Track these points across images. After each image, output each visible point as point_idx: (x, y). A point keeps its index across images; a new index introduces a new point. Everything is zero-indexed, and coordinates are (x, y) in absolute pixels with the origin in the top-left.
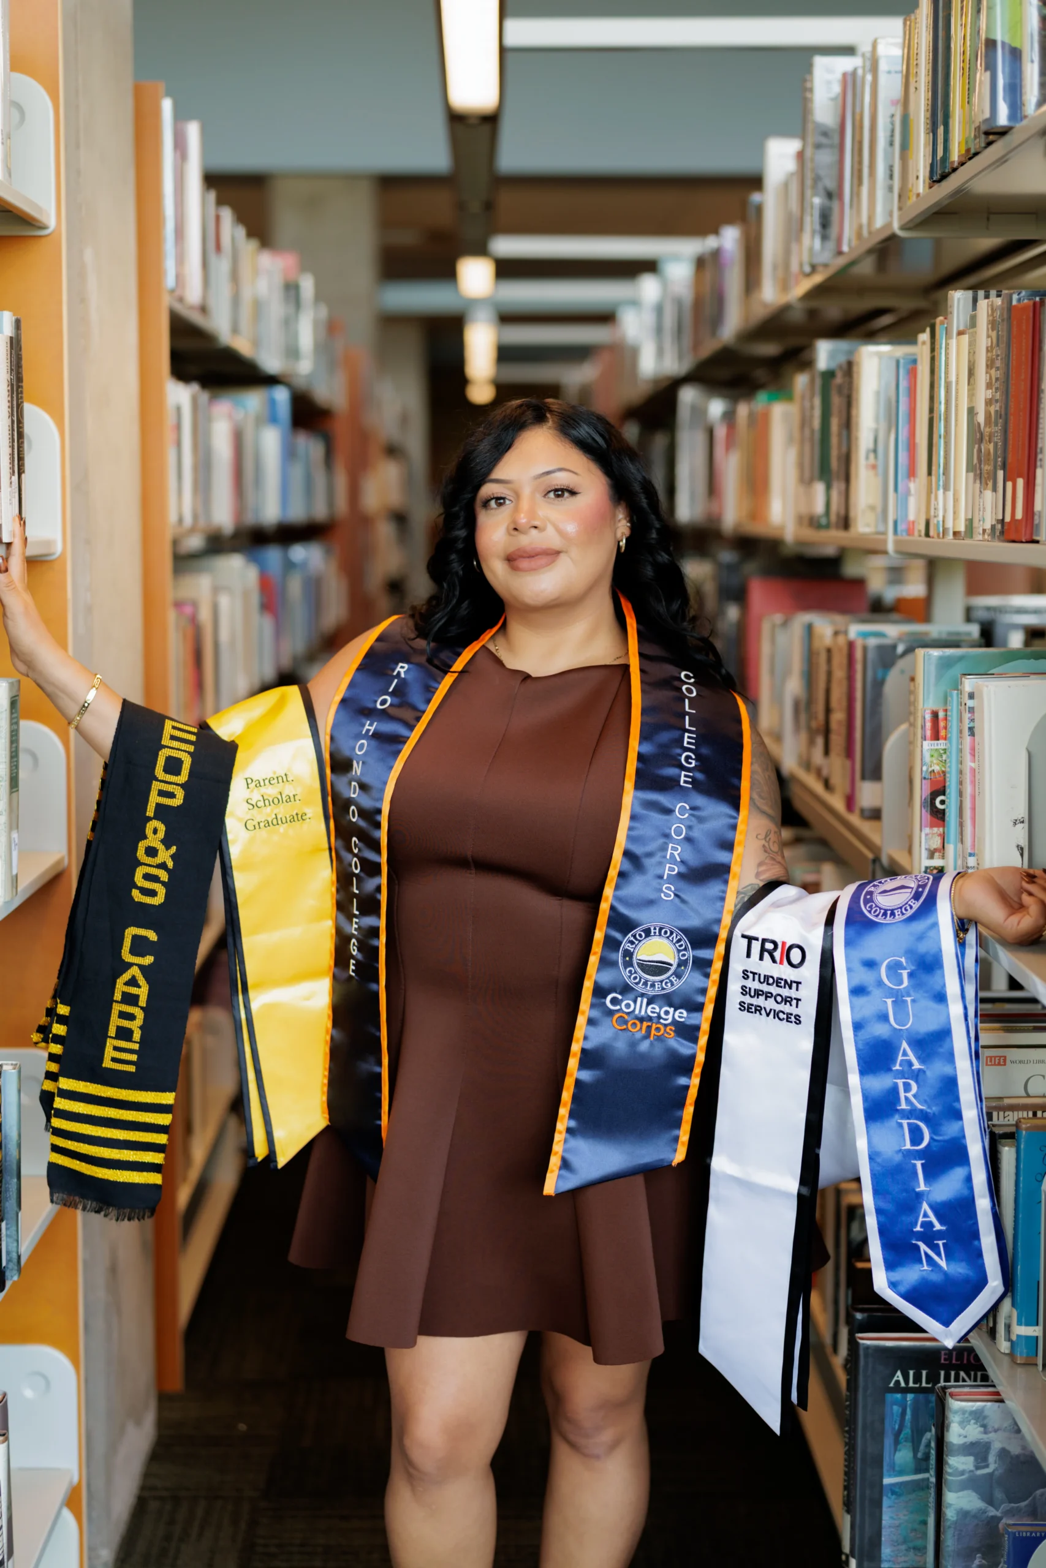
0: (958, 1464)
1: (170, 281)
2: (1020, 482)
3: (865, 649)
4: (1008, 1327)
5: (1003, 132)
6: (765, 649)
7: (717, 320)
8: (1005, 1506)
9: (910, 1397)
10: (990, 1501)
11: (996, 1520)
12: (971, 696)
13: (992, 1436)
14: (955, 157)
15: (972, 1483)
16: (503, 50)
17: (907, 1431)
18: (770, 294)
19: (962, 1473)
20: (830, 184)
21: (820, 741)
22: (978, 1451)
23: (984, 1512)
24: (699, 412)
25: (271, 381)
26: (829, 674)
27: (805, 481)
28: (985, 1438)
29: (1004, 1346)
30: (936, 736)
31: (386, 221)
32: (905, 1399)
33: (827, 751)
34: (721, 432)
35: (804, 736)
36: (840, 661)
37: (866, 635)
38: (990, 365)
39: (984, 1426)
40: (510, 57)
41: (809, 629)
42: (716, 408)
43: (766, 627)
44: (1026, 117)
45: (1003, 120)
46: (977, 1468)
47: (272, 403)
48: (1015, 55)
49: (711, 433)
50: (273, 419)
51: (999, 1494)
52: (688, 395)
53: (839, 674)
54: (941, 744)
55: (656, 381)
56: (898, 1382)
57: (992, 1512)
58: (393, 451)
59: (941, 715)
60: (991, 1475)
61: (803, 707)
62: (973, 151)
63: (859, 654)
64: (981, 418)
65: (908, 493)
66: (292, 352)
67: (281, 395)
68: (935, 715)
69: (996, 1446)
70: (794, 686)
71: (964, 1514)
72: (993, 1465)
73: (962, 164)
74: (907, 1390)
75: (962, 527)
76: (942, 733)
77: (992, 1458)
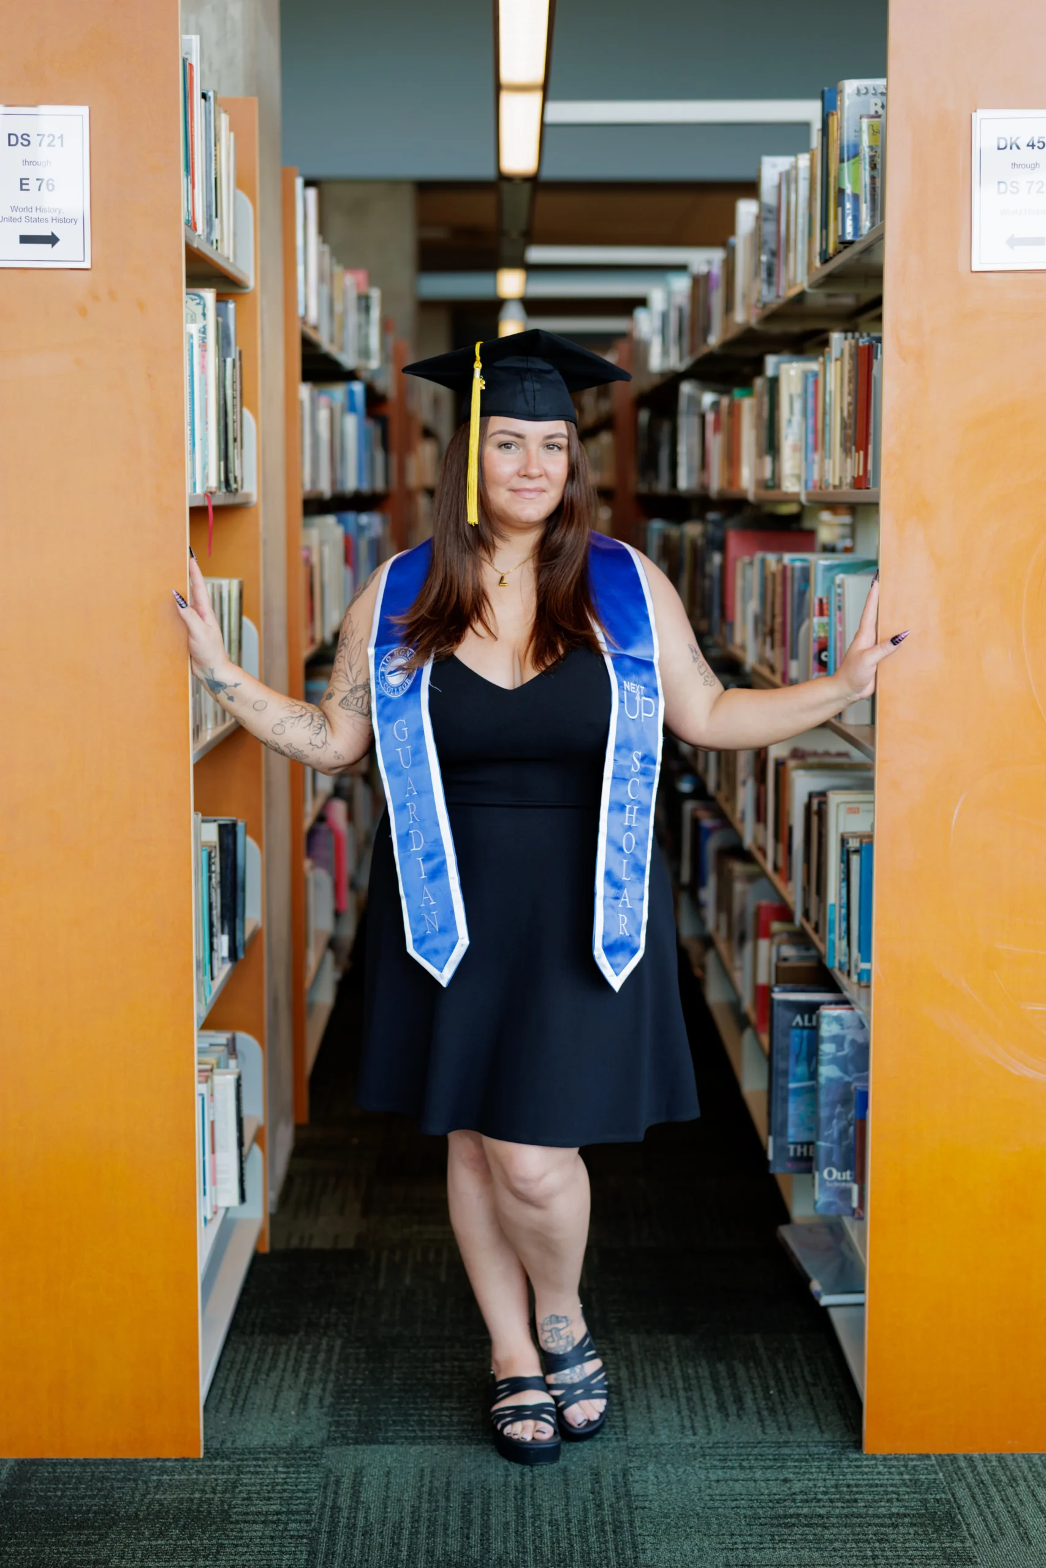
0: (827, 1049)
1: (301, 311)
2: (862, 453)
3: (793, 569)
4: (856, 966)
5: (851, 243)
6: (739, 583)
7: (706, 330)
8: (855, 1075)
9: (805, 1032)
10: (845, 1071)
11: (849, 1084)
12: (839, 586)
13: (845, 1032)
14: (831, 250)
15: (835, 1061)
16: (543, 125)
17: (804, 1054)
18: (740, 316)
19: (829, 1054)
20: (772, 245)
21: (768, 640)
22: (838, 1040)
23: (841, 1078)
24: (695, 401)
25: (350, 376)
26: (774, 591)
27: (760, 455)
28: (842, 1032)
29: (855, 978)
30: (821, 614)
31: (423, 221)
32: (802, 1033)
33: (773, 647)
34: (710, 418)
35: (760, 639)
36: (779, 579)
37: (793, 560)
38: (850, 382)
39: (842, 1025)
40: (547, 130)
41: (763, 562)
42: (708, 398)
43: (739, 566)
44: (861, 235)
45: (849, 237)
46: (838, 1051)
47: (351, 394)
48: (856, 198)
49: (703, 417)
50: (352, 408)
51: (851, 1068)
52: (686, 388)
53: (779, 589)
54: (825, 619)
55: (662, 374)
56: (798, 1023)
57: (847, 1079)
58: (428, 433)
59: (825, 601)
60: (845, 1056)
61: (758, 620)
62: (838, 250)
63: (789, 573)
64: (846, 414)
65: (813, 461)
66: (365, 353)
67: (358, 388)
68: (821, 601)
69: (849, 1038)
70: (753, 606)
71: (830, 1080)
72: (847, 1050)
73: (834, 255)
74: (804, 1028)
75: (837, 482)
76: (826, 612)
77: (846, 1045)
